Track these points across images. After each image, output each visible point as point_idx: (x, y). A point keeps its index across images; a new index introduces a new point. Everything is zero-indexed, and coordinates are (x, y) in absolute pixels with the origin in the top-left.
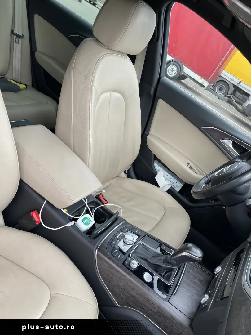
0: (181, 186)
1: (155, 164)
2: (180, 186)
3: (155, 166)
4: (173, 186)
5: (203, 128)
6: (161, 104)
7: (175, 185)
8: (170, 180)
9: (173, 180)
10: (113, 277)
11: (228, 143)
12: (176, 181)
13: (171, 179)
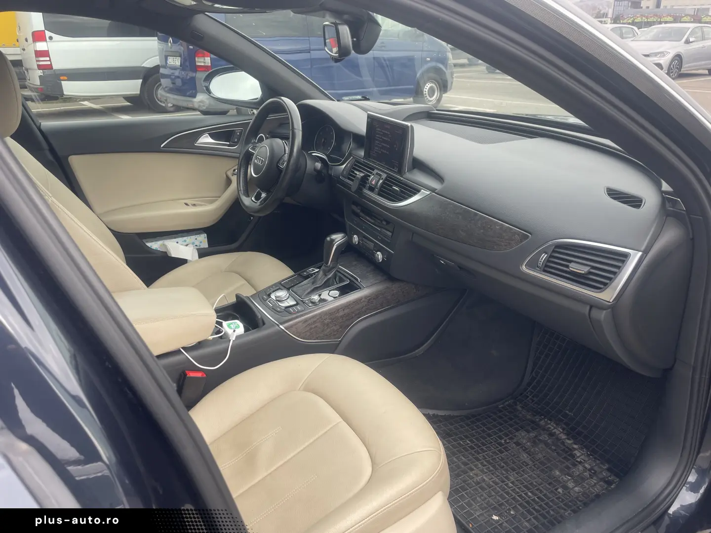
0: (205, 238)
1: (149, 244)
2: (203, 238)
3: (151, 246)
4: (198, 248)
5: (163, 147)
6: (77, 163)
7: (197, 243)
8: (186, 244)
9: (189, 239)
10: (316, 325)
11: (206, 140)
12: (193, 237)
13: (185, 241)
